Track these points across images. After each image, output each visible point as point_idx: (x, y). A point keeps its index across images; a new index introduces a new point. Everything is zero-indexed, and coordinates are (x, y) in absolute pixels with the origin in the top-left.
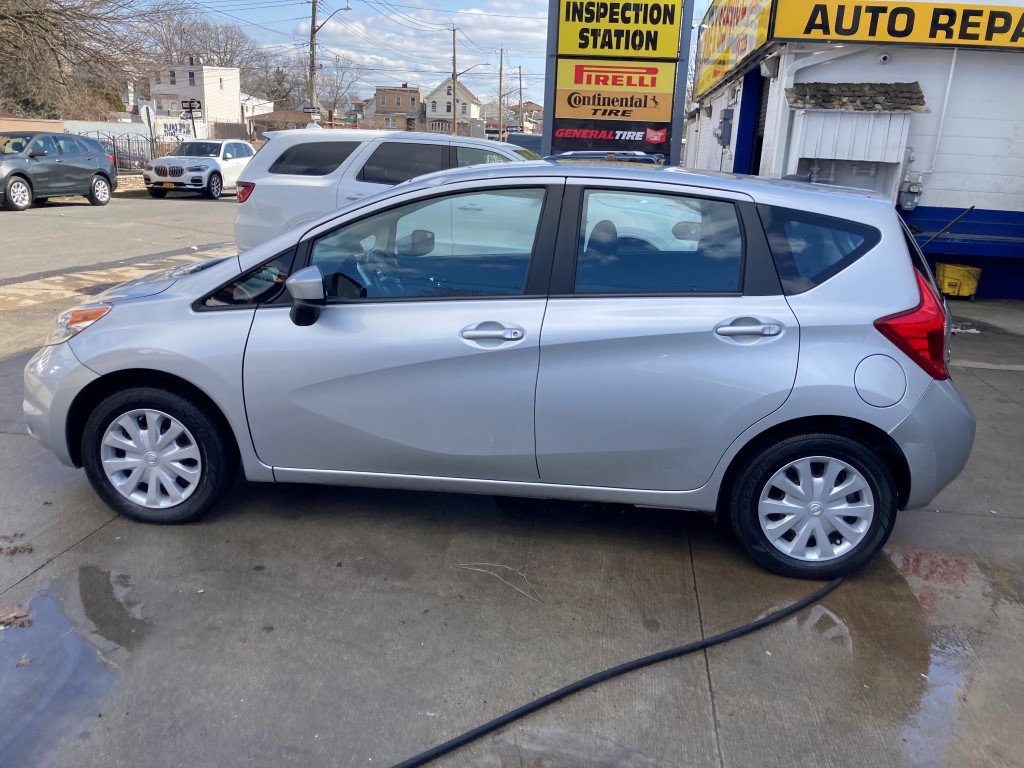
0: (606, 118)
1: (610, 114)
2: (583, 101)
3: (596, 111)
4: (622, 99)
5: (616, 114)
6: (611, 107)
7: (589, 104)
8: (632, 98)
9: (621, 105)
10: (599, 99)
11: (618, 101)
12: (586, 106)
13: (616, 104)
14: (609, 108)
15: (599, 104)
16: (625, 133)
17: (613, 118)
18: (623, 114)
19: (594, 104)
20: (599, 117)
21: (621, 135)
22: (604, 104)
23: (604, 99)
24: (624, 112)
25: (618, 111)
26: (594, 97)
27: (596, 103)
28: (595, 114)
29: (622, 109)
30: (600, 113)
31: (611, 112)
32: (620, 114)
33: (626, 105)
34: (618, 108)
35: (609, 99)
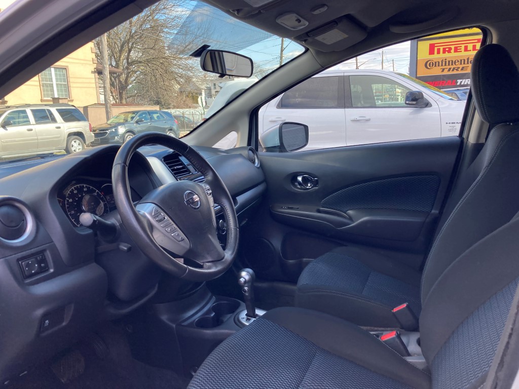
0: (451, 73)
1: (453, 70)
2: (436, 64)
3: (443, 70)
4: (461, 60)
5: (457, 70)
6: (454, 66)
7: (439, 66)
8: (468, 59)
9: (461, 64)
10: (446, 62)
11: (458, 61)
12: (437, 67)
13: (457, 64)
14: (452, 67)
15: (445, 65)
16: (464, 80)
17: (455, 72)
18: (462, 69)
19: (442, 65)
20: (446, 73)
21: (461, 82)
22: (449, 65)
23: (449, 61)
24: (463, 68)
25: (459, 68)
26: (442, 61)
27: (444, 65)
28: (443, 71)
29: (461, 66)
30: (446, 70)
31: (454, 69)
32: (460, 69)
33: (464, 63)
34: (459, 66)
35: (452, 61)
